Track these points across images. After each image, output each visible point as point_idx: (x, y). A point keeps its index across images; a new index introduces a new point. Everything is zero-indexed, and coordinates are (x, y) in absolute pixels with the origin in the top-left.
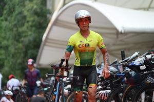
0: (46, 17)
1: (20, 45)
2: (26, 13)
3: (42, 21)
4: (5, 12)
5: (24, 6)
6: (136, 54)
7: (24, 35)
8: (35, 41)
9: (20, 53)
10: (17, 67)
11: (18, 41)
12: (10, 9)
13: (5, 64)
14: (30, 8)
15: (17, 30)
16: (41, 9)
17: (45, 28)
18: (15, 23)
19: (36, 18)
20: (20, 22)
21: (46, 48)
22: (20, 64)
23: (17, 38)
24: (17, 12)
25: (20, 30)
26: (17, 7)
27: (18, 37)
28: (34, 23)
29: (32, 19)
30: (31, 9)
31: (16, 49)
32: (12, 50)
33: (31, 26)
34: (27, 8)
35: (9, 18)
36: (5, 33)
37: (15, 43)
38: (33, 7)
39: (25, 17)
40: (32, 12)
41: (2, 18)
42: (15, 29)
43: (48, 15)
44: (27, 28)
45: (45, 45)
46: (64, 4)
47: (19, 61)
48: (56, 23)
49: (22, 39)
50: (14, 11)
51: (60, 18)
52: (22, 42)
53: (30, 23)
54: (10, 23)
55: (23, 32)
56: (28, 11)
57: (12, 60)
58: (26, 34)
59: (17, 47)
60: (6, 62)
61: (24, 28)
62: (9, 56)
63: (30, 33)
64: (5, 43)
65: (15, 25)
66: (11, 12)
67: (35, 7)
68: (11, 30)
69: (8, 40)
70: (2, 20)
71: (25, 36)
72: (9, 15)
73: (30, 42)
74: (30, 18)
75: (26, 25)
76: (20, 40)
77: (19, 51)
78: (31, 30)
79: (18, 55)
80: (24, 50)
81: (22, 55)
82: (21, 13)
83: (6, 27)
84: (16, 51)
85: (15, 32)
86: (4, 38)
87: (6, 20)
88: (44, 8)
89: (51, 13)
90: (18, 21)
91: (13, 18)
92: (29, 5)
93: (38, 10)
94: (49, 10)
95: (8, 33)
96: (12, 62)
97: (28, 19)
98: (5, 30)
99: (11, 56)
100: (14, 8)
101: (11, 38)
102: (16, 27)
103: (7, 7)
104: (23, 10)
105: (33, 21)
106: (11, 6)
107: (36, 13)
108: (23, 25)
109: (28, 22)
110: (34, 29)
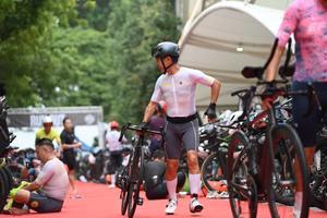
0: (175, 28)
1: (135, 76)
2: (143, 24)
4: (110, 23)
5: (140, 13)
7: (140, 59)
9: (135, 89)
10: (131, 112)
11: (131, 70)
12: (118, 19)
13: (113, 107)
14: (149, 15)
15: (130, 53)
16: (167, 17)
18: (126, 40)
19: (159, 31)
20: (135, 40)
22: (135, 106)
23: (130, 64)
24: (128, 23)
25: (134, 51)
26: (128, 14)
27: (131, 62)
29: (152, 33)
30: (151, 18)
31: (128, 83)
32: (122, 83)
34: (144, 16)
35: (117, 33)
36: (112, 57)
37: (127, 72)
38: (153, 14)
39: (141, 31)
40: (152, 22)
41: (106, 33)
42: (126, 51)
43: (178, 27)
44: (145, 48)
46: (203, 8)
47: (134, 101)
48: (190, 39)
49: (138, 66)
50: (125, 21)
51: (195, 32)
52: (138, 70)
53: (150, 41)
54: (118, 40)
55: (139, 55)
56: (146, 21)
57: (123, 100)
58: (143, 58)
59: (130, 79)
60: (114, 102)
61: (141, 49)
62: (118, 94)
64: (111, 73)
65: (126, 44)
66: (120, 22)
67: (157, 14)
68: (121, 52)
69: (116, 68)
70: (106, 37)
71: (143, 62)
72: (116, 29)
73: (150, 71)
75: (144, 42)
76: (135, 68)
77: (134, 86)
79: (132, 92)
80: (141, 84)
81: (139, 92)
82: (135, 24)
83: (112, 47)
84: (129, 86)
85: (126, 56)
86: (110, 65)
87: (112, 36)
88: (171, 15)
89: (182, 24)
90: (131, 38)
91: (123, 33)
92: (147, 11)
93: (162, 20)
94: (179, 19)
95: (116, 57)
96: (124, 103)
97: (146, 34)
98: (110, 52)
99: (121, 93)
100: (124, 16)
101: (120, 65)
102: (128, 48)
103: (113, 15)
104: (138, 19)
106: (119, 13)
107: (159, 25)
108: (139, 43)
109: (146, 38)
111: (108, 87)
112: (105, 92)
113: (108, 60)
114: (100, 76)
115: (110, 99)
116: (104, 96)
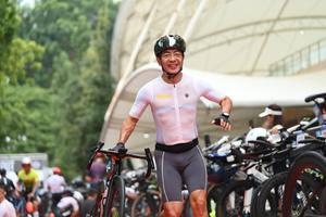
0: (110, 87)
1: (76, 128)
2: (82, 83)
3: (104, 94)
4: (54, 82)
5: (79, 73)
6: (225, 138)
7: (79, 113)
8: (95, 121)
9: (76, 139)
10: (72, 158)
11: (72, 122)
12: (61, 77)
13: (56, 155)
14: (88, 75)
15: (71, 108)
16: (103, 77)
17: (108, 103)
18: (67, 97)
19: (96, 90)
20: (76, 96)
21: (110, 131)
22: (76, 154)
24: (69, 82)
25: (75, 106)
26: (70, 75)
27: (72, 116)
28: (93, 97)
29: (91, 91)
31: (70, 133)
32: (64, 134)
33: (91, 101)
34: (83, 75)
35: (60, 91)
36: (55, 111)
37: (69, 125)
39: (81, 89)
40: (90, 81)
41: (51, 90)
42: (67, 106)
43: (113, 86)
44: (85, 104)
45: (108, 127)
46: (135, 68)
47: (74, 150)
48: (123, 96)
49: (78, 119)
51: (128, 90)
52: (78, 123)
53: (89, 97)
54: (61, 97)
55: (79, 109)
56: (85, 80)
59: (71, 130)
60: (57, 151)
61: (80, 104)
62: (60, 142)
63: (88, 111)
64: (55, 125)
65: (68, 101)
66: (62, 81)
67: (95, 74)
68: (62, 106)
69: (58, 120)
70: (51, 94)
71: (82, 116)
72: (59, 87)
73: (88, 123)
74: (89, 90)
75: (83, 99)
76: (75, 121)
77: (75, 136)
78: (89, 107)
79: (73, 141)
80: (80, 134)
81: (78, 141)
82: (75, 83)
83: (56, 103)
84: (71, 136)
85: (67, 110)
86: (54, 118)
87: (56, 92)
88: (106, 75)
89: (116, 83)
90: (72, 94)
91: (65, 90)
92: (86, 72)
93: (99, 79)
94: (113, 79)
95: (59, 111)
96: (66, 151)
97: (85, 91)
98: (54, 107)
99: (63, 142)
100: (66, 75)
102: (69, 103)
103: (56, 75)
105: (92, 94)
106: (62, 73)
107: (96, 83)
108: (79, 99)
109: (86, 95)
110: (93, 105)
111: (51, 137)
112: (50, 141)
113: (52, 114)
114: (45, 128)
115: (53, 148)
116: (49, 145)
